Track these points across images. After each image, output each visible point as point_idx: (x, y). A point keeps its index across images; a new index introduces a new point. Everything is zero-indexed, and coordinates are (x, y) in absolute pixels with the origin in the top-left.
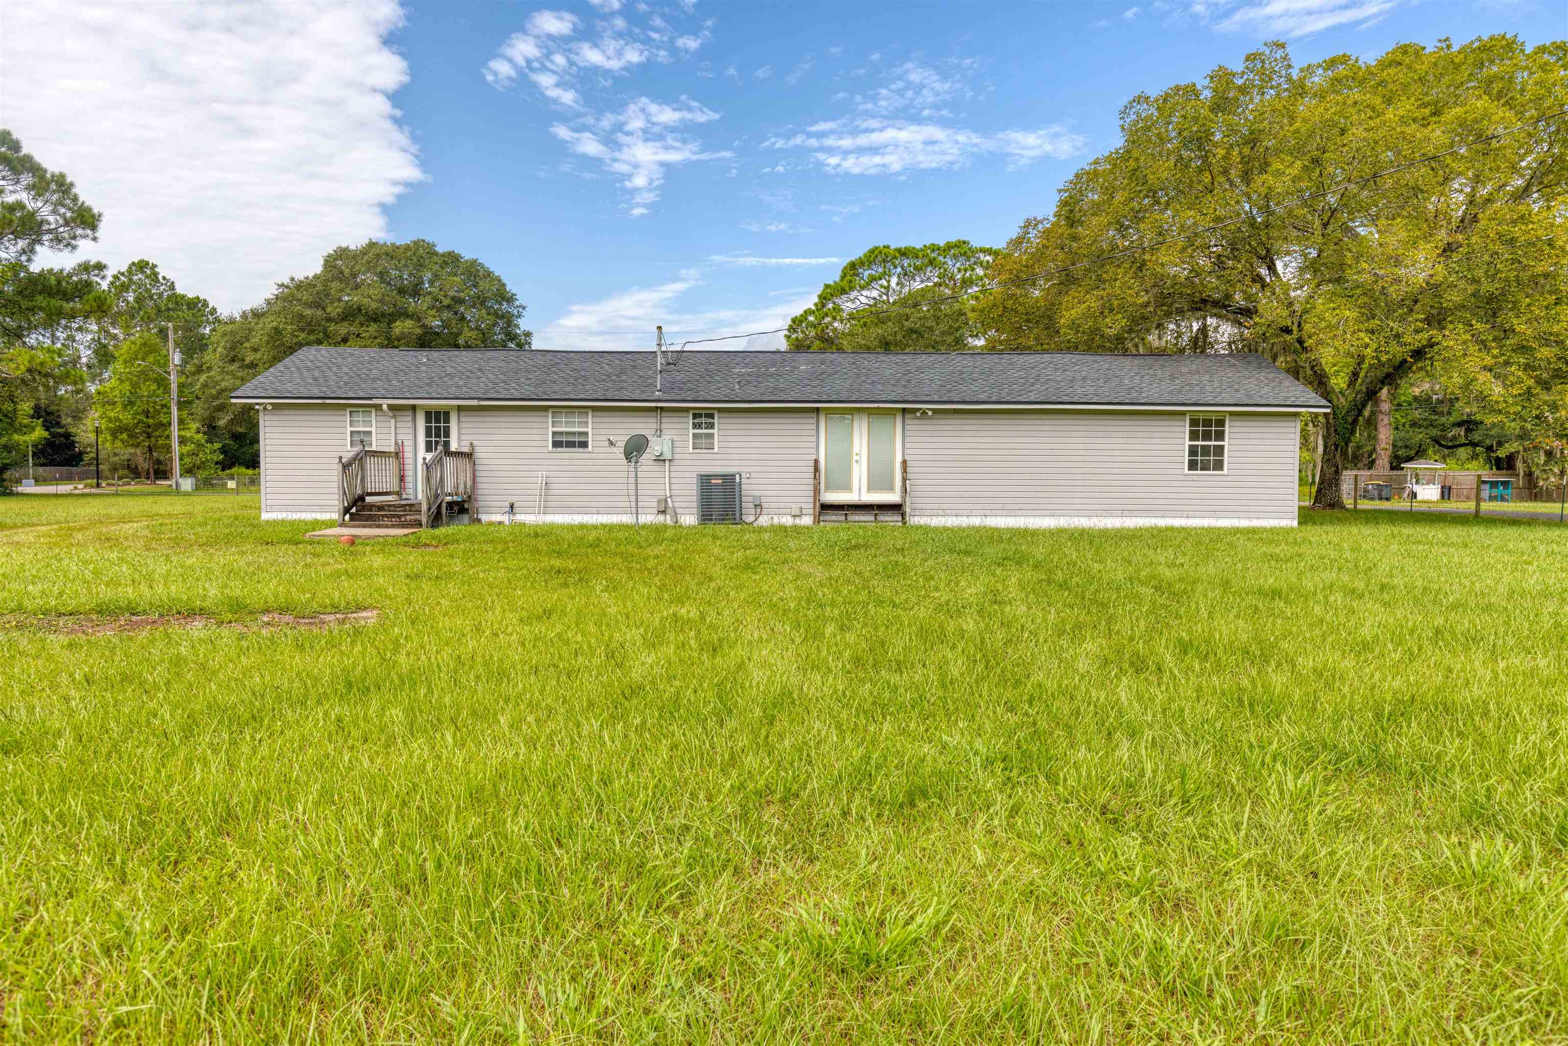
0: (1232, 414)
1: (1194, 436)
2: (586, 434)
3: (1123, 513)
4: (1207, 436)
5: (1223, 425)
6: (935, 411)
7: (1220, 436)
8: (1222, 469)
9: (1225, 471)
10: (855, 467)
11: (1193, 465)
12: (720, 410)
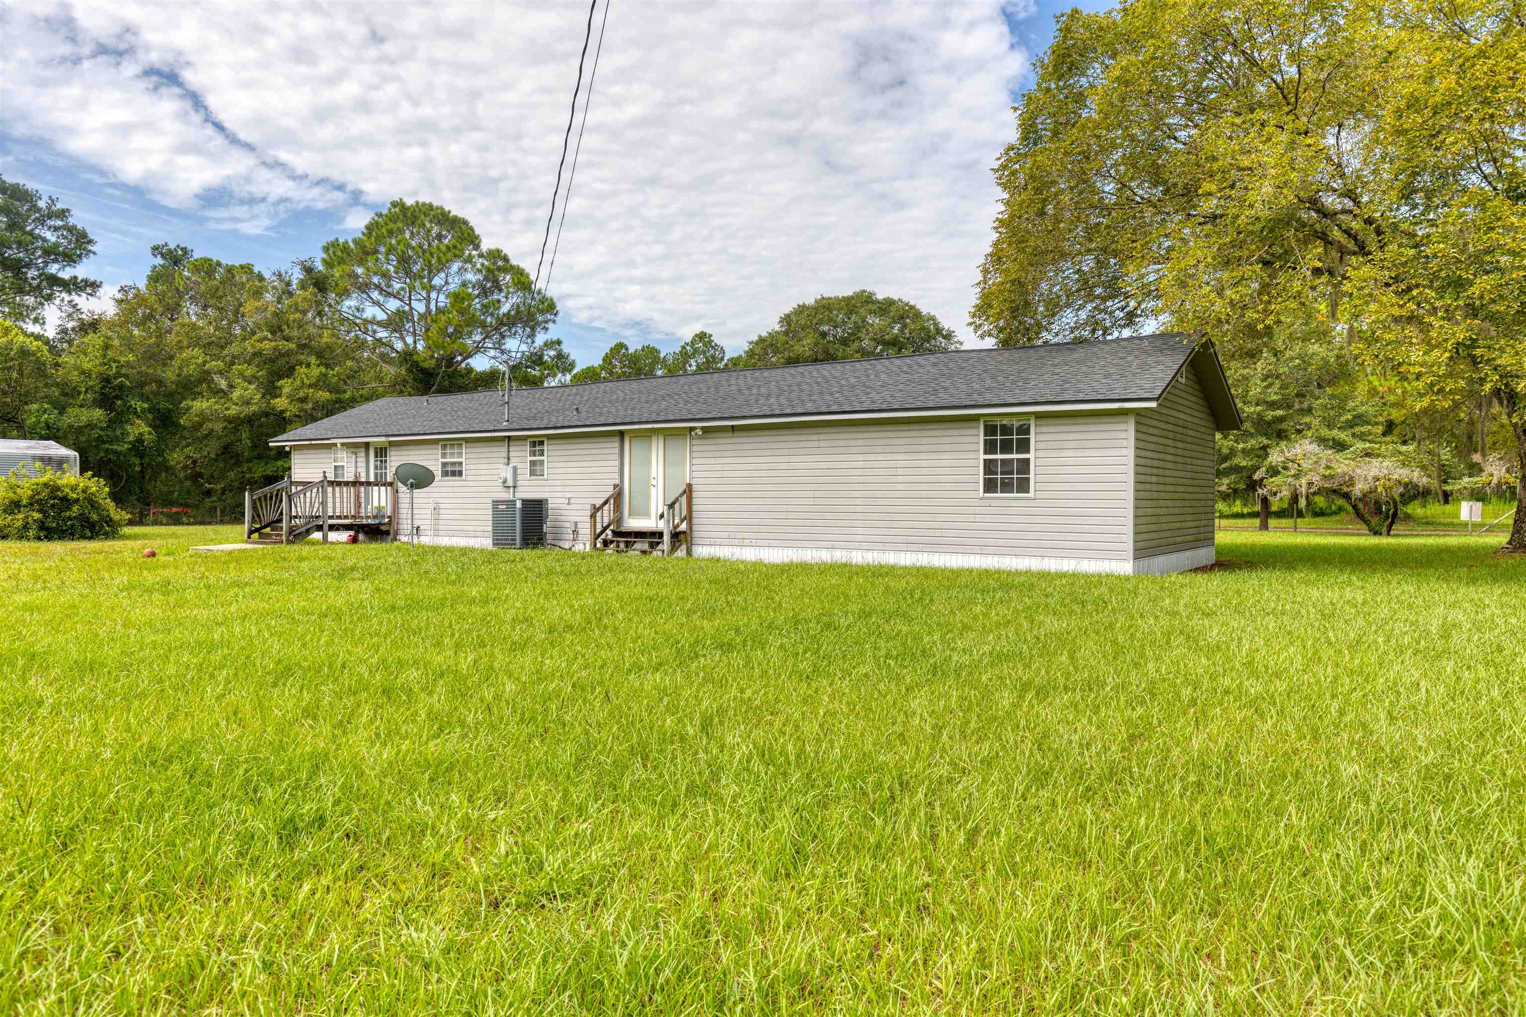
0: (1039, 416)
1: (990, 447)
2: (461, 464)
3: (910, 545)
4: (1006, 447)
5: (1027, 432)
6: (705, 430)
7: (1024, 446)
8: (1028, 492)
9: (1031, 494)
10: (653, 491)
11: (990, 486)
12: (549, 437)
